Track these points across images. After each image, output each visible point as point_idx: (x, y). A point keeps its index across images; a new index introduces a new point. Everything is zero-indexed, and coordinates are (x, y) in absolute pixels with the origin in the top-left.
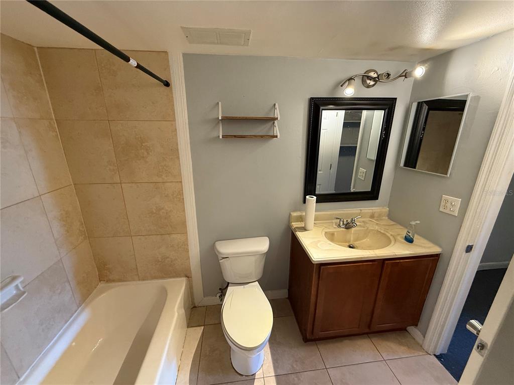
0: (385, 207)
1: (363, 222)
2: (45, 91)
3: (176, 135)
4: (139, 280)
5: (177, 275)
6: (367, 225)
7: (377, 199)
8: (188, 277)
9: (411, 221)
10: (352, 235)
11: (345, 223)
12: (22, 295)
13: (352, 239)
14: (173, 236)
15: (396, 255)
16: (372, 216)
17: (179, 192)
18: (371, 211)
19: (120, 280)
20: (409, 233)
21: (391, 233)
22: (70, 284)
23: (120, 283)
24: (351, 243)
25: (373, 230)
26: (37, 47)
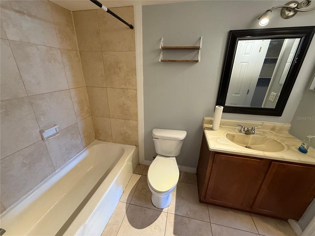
0: (287, 124)
1: (263, 132)
2: (75, 35)
3: (135, 60)
4: (113, 142)
5: (131, 144)
6: (266, 135)
7: (281, 116)
8: (137, 146)
9: (308, 135)
10: (250, 140)
11: (246, 129)
12: (57, 134)
13: (250, 142)
14: (131, 121)
15: (284, 159)
16: (273, 129)
17: (135, 95)
18: (273, 125)
19: (104, 141)
20: (304, 145)
21: (286, 143)
22: (80, 136)
23: (104, 142)
24: (248, 145)
25: (269, 139)
26: (72, 12)
